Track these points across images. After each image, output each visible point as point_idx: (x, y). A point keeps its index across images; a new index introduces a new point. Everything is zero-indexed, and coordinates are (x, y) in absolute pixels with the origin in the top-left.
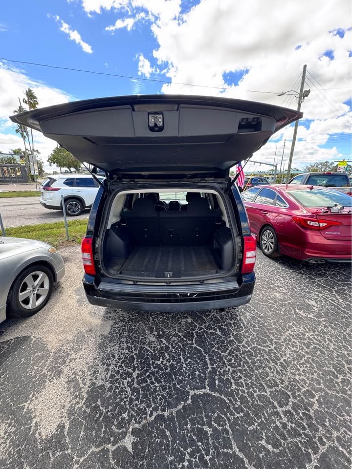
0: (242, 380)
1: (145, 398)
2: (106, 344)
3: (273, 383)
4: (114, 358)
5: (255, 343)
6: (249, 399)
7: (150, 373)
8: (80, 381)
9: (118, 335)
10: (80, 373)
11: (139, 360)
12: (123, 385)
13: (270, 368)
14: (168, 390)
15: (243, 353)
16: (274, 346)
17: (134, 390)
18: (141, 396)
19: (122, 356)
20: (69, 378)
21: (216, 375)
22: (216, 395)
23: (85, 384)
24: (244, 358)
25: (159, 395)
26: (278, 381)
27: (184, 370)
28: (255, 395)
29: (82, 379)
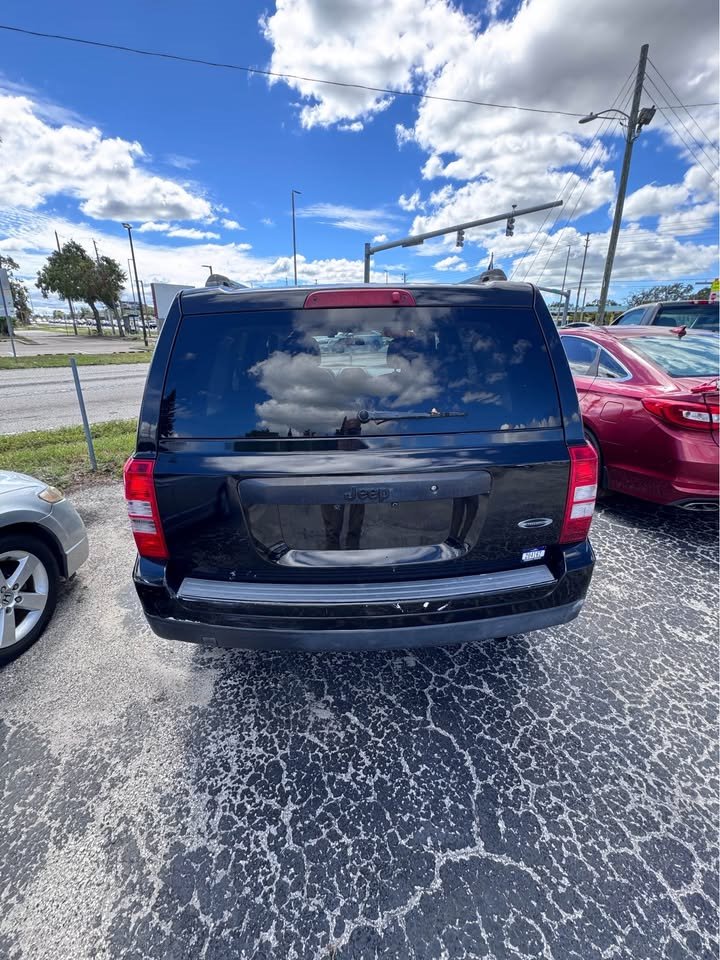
0: (565, 817)
1: (319, 880)
2: (203, 734)
3: (644, 819)
4: (228, 769)
5: (582, 715)
6: (590, 868)
7: (325, 808)
8: (141, 842)
9: (234, 706)
10: (140, 819)
11: (295, 774)
12: (258, 846)
13: (629, 779)
14: (376, 855)
15: (555, 742)
16: (630, 719)
17: (287, 859)
18: (307, 876)
19: (249, 764)
20: (110, 833)
21: (496, 804)
22: (505, 860)
23: (154, 850)
24: (561, 754)
25: (353, 870)
26: (655, 814)
27: (412, 795)
28: (604, 854)
29: (146, 834)
